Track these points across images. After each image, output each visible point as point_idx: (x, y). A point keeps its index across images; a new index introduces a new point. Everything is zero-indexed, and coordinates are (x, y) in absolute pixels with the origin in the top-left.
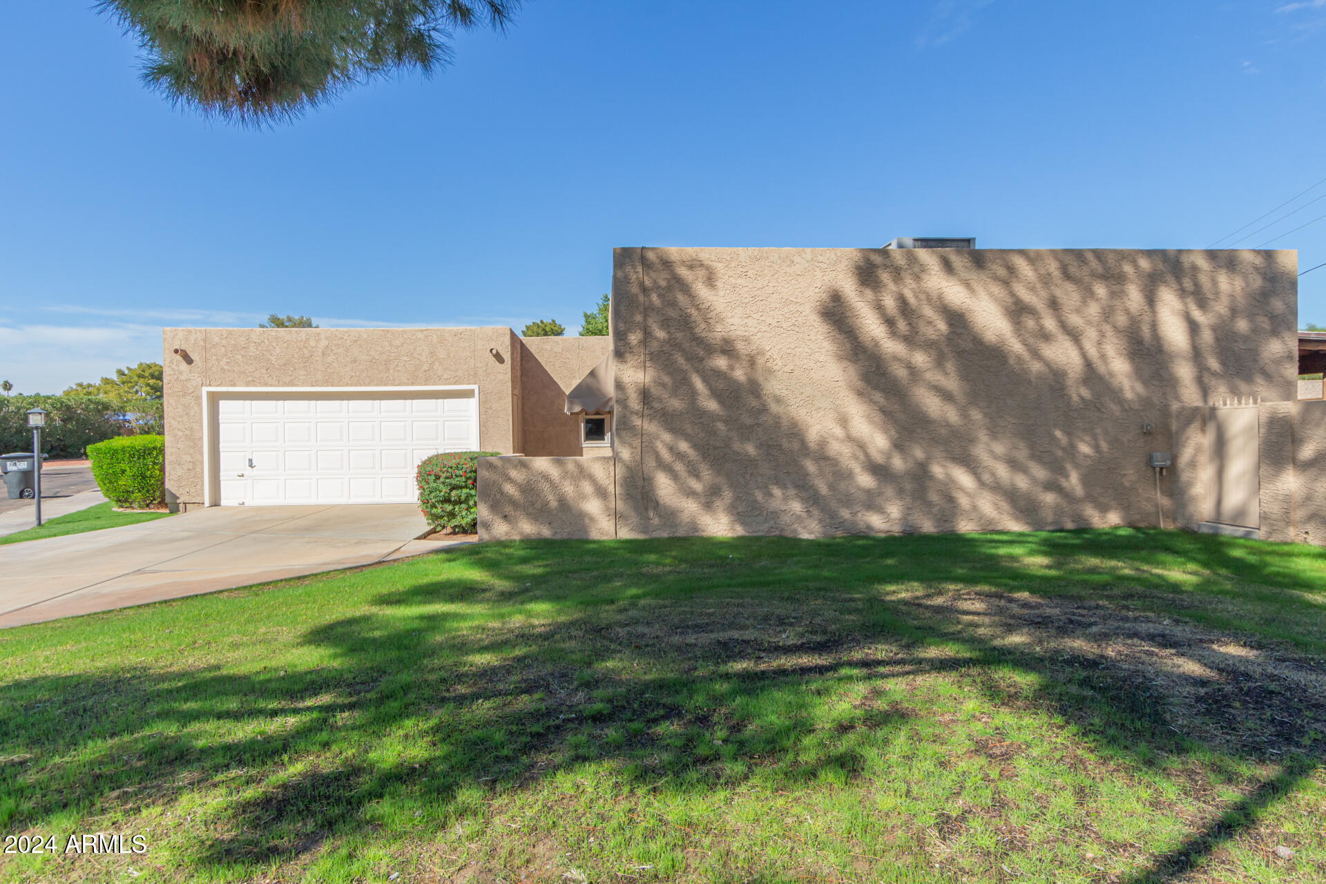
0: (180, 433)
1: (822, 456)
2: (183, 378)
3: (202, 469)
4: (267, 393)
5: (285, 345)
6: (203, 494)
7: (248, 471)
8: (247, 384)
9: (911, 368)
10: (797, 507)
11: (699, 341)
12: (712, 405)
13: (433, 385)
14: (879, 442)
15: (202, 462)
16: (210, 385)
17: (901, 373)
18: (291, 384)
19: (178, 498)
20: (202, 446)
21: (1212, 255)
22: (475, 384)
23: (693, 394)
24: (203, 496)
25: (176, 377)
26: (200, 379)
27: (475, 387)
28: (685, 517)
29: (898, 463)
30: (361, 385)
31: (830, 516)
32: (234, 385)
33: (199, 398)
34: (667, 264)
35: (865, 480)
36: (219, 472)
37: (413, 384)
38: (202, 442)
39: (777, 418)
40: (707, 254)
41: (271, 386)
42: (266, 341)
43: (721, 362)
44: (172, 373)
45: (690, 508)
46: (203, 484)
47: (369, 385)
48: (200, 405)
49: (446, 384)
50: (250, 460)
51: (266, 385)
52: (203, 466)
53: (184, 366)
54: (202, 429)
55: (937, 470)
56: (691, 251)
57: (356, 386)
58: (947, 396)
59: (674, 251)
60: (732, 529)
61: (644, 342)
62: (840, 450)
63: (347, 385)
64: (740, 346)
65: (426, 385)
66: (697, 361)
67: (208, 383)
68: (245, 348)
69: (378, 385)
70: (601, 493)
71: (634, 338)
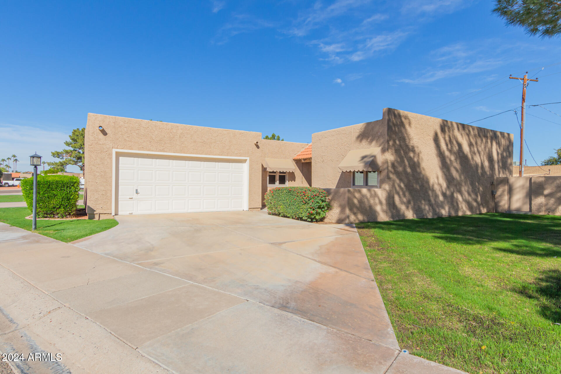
0: (98, 174)
1: (433, 190)
2: (101, 143)
3: (111, 195)
4: (147, 155)
5: (160, 130)
6: (111, 208)
7: (135, 196)
8: (139, 149)
9: (450, 160)
10: (427, 207)
11: (407, 146)
12: (409, 170)
13: (230, 156)
14: (444, 185)
15: (111, 191)
16: (117, 148)
17: (448, 162)
18: (163, 151)
19: (95, 211)
20: (111, 182)
21: (501, 133)
22: (248, 157)
23: (405, 166)
24: (111, 209)
25: (96, 142)
26: (111, 144)
27: (248, 158)
28: (402, 212)
29: (448, 193)
30: (198, 154)
31: (434, 211)
32: (132, 149)
33: (111, 154)
34: (400, 116)
35: (441, 198)
36: (118, 196)
37: (221, 155)
38: (112, 179)
39: (424, 176)
40: (410, 114)
41: (152, 151)
42: (150, 127)
43: (412, 155)
44: (94, 139)
45: (403, 208)
46: (111, 203)
47: (202, 154)
48: (111, 158)
49: (236, 156)
50: (137, 190)
51: (149, 150)
52: (111, 193)
53: (101, 135)
54: (112, 172)
55: (455, 195)
56: (406, 112)
57: (196, 154)
58: (457, 171)
59: (402, 112)
60: (413, 216)
61: (393, 145)
62: (436, 187)
63: (191, 153)
64: (416, 149)
65: (227, 156)
66: (406, 153)
67: (116, 146)
68: (138, 130)
69: (206, 154)
70: (381, 203)
71: (391, 143)
